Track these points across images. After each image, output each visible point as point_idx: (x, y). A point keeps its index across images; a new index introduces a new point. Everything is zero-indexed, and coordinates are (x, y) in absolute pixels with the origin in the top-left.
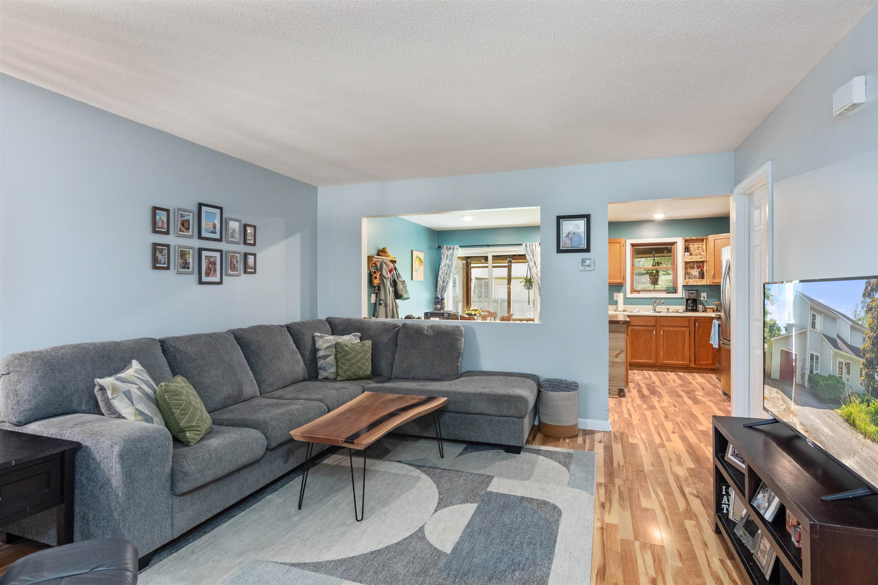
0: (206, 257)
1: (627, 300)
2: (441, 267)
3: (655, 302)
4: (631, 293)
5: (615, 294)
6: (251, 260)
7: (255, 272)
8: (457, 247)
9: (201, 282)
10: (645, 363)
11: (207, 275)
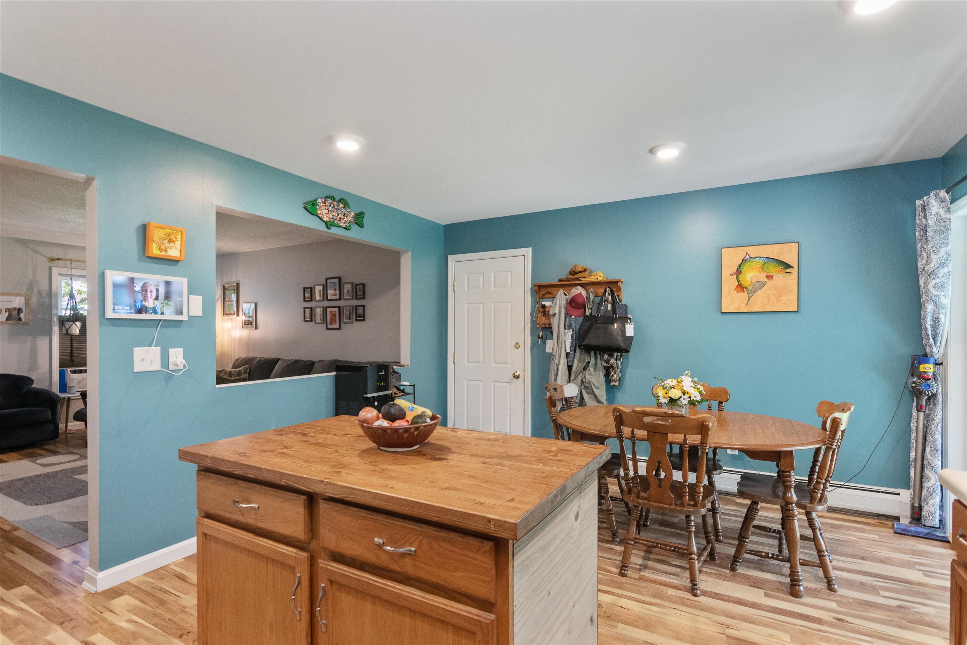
0: (330, 312)
6: (360, 310)
7: (364, 320)
9: (327, 329)
11: (331, 324)
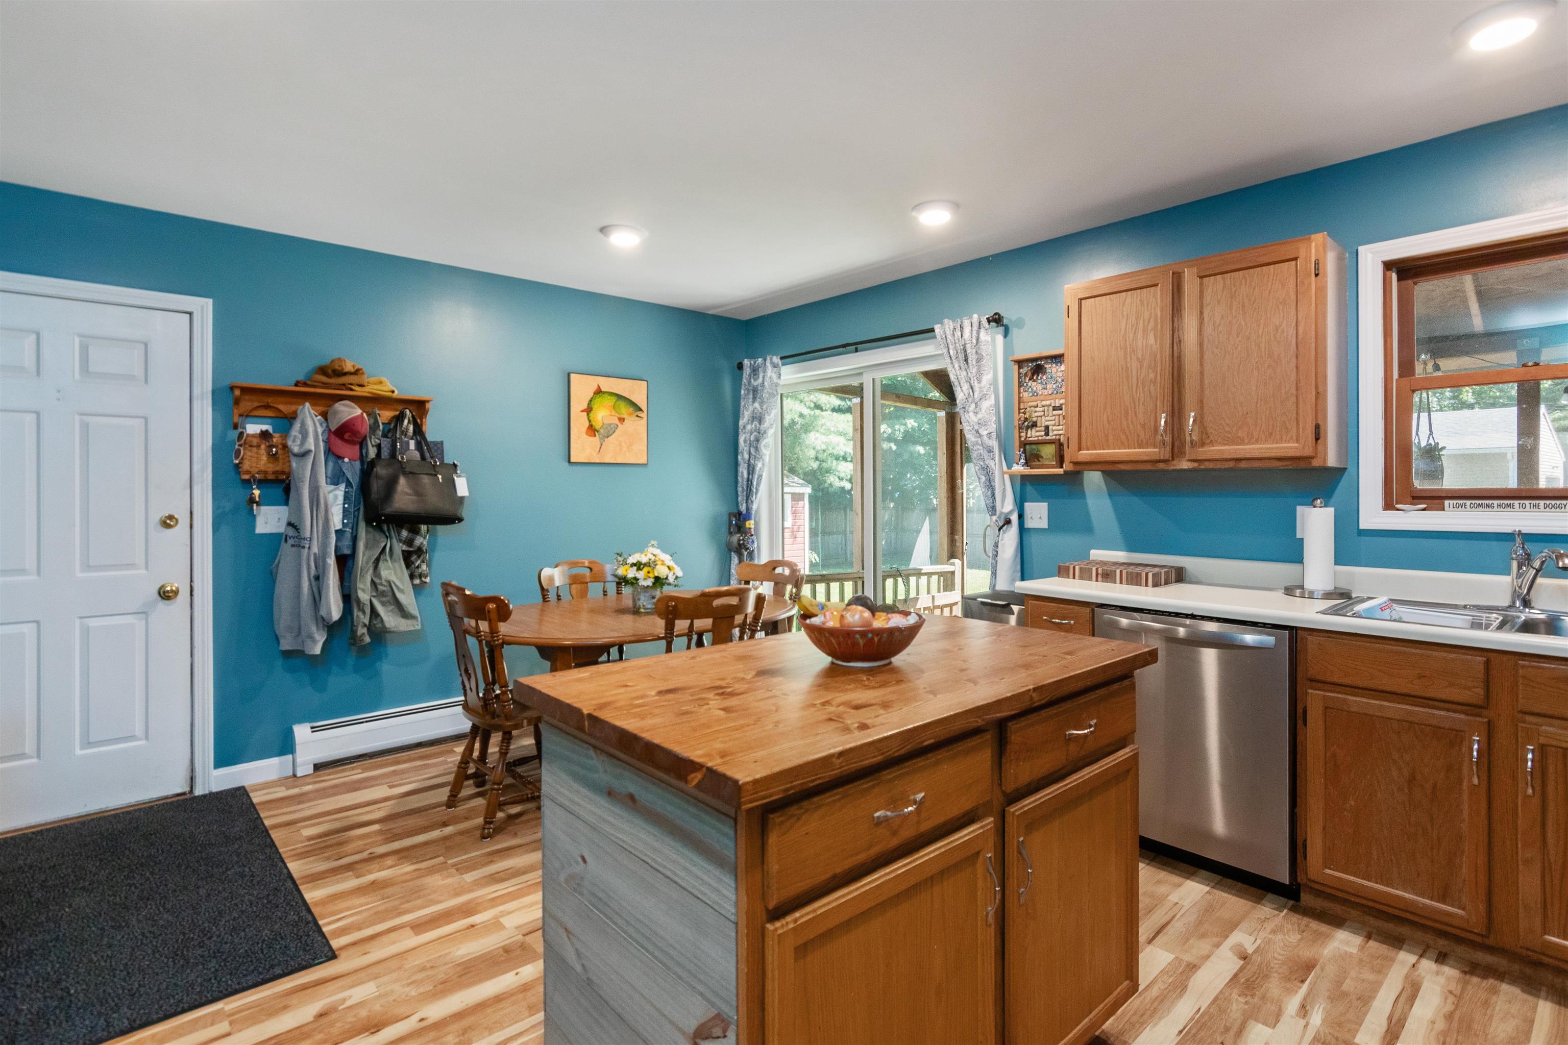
1: (1363, 538)
2: (741, 423)
3: (1527, 560)
4: (1389, 505)
5: (1299, 509)
8: (776, 360)
10: (1409, 908)
